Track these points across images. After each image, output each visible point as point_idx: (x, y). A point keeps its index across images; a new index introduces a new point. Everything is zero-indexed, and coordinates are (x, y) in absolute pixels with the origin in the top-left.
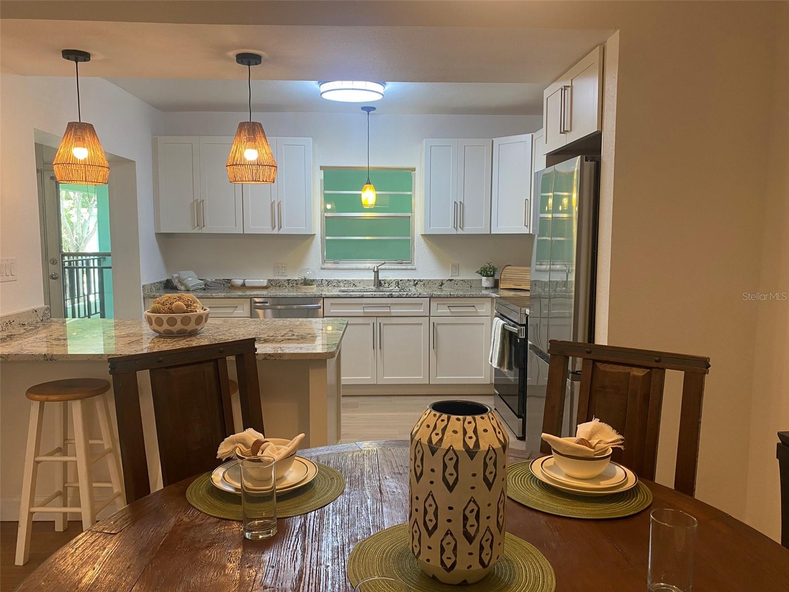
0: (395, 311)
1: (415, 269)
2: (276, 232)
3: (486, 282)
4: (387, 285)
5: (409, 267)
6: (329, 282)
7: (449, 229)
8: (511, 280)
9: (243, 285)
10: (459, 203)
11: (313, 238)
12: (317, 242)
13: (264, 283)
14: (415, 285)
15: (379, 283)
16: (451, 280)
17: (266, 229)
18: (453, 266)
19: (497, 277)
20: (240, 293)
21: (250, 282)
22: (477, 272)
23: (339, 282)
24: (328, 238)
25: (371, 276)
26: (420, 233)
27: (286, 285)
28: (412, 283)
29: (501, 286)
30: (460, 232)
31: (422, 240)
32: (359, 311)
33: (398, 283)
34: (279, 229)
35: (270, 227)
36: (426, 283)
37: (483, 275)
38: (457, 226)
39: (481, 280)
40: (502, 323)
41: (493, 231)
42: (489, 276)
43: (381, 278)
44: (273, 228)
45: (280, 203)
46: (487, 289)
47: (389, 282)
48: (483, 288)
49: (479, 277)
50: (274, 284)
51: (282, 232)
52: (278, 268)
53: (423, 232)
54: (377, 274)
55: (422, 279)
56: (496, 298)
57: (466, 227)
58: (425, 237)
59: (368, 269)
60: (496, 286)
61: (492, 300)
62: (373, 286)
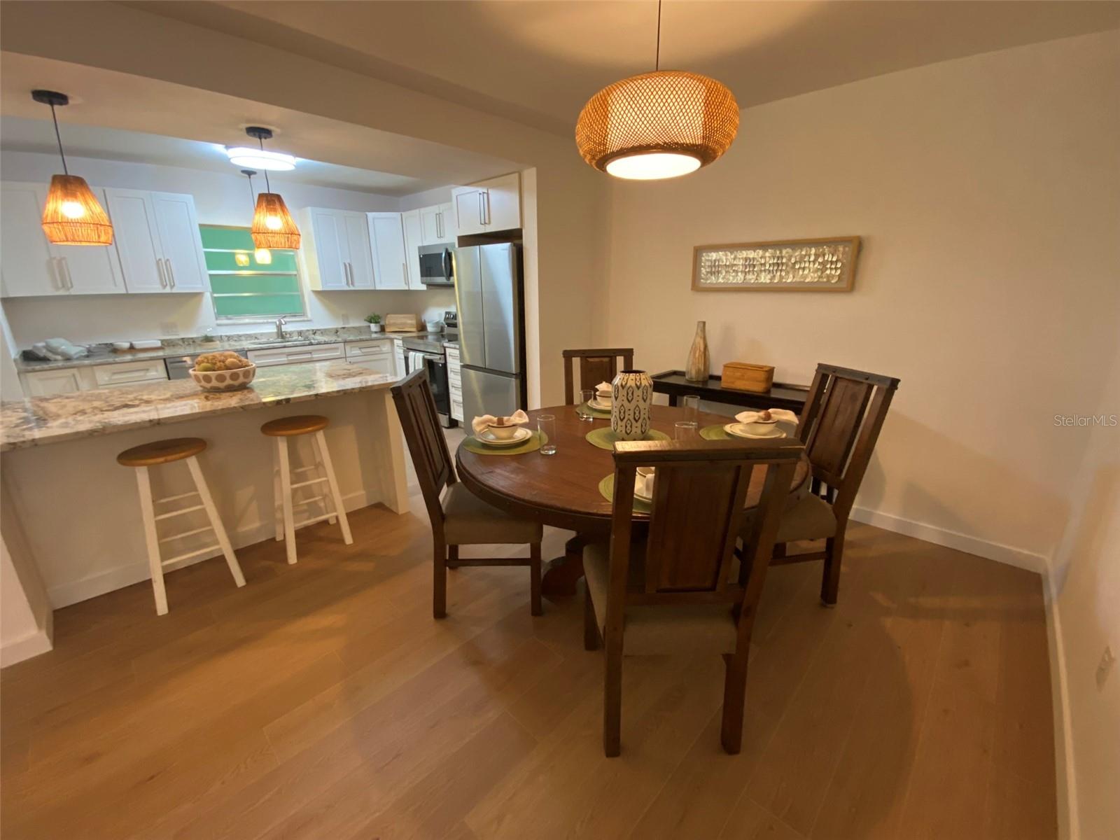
0: (316, 356)
1: (310, 321)
2: (168, 290)
3: (374, 327)
4: (288, 336)
5: (306, 319)
6: (229, 338)
7: (343, 286)
8: (394, 324)
9: (132, 348)
10: (348, 265)
11: (203, 296)
12: (207, 299)
13: (159, 344)
14: (314, 334)
15: (281, 335)
16: (344, 328)
17: (156, 288)
18: (343, 315)
19: (382, 323)
20: (129, 357)
21: (139, 344)
22: (365, 320)
23: (240, 336)
24: (215, 295)
25: (274, 329)
26: (310, 289)
27: (181, 343)
28: (311, 332)
29: (387, 330)
30: (352, 288)
31: (313, 296)
32: (284, 359)
33: (300, 333)
34: (172, 287)
35: (160, 286)
36: (323, 332)
37: (371, 322)
38: (348, 284)
39: (369, 327)
40: (421, 355)
41: (378, 288)
42: (376, 323)
43: (283, 330)
44: (165, 287)
45: (168, 260)
46: (376, 332)
47: (291, 334)
48: (373, 332)
49: (367, 324)
50: (166, 344)
51: (175, 291)
52: (167, 327)
53: (320, 288)
54: (279, 327)
55: (319, 328)
56: (396, 339)
57: (356, 284)
58: (317, 293)
59: (268, 323)
60: (383, 329)
61: (392, 340)
62: (278, 338)
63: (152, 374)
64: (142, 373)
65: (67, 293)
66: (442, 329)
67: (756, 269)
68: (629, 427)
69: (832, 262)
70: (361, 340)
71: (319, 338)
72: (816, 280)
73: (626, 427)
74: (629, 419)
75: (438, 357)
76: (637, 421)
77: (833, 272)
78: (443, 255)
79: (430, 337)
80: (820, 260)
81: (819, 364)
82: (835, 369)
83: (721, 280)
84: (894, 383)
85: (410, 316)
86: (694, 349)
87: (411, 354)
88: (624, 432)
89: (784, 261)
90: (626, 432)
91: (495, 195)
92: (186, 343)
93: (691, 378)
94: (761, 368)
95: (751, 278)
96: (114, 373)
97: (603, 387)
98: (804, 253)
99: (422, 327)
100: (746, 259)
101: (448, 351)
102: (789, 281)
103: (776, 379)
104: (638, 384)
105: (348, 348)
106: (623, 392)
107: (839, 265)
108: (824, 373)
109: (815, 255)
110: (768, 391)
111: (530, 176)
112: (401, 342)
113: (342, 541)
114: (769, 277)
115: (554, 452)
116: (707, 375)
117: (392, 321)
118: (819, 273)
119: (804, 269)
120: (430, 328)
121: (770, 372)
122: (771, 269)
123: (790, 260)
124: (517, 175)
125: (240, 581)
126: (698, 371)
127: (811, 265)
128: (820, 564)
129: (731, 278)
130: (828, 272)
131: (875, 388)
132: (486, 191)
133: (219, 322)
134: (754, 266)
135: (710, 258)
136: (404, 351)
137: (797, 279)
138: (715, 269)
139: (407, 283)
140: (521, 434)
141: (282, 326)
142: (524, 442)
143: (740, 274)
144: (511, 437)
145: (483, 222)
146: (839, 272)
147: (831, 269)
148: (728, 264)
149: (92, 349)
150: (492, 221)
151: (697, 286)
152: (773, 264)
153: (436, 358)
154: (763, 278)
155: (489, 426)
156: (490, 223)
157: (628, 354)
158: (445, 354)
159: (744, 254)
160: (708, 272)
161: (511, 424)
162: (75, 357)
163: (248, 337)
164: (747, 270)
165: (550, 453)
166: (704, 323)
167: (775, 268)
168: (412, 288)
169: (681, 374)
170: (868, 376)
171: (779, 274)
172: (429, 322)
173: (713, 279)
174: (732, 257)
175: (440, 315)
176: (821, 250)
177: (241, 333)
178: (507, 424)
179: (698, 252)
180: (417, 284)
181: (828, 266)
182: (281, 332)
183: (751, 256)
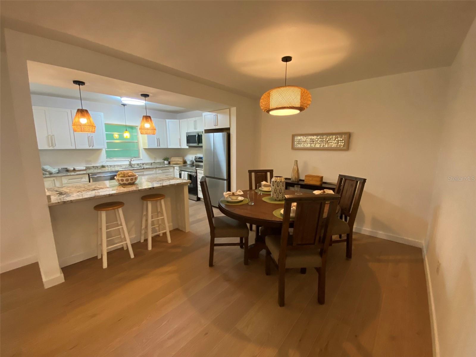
1: (142, 160)
2: (91, 148)
3: (166, 162)
4: (133, 165)
5: (140, 159)
6: (111, 166)
7: (155, 146)
8: (174, 161)
9: (74, 170)
10: (158, 139)
11: (102, 150)
12: (104, 151)
13: (84, 168)
14: (143, 165)
15: (131, 165)
16: (154, 162)
17: (87, 147)
18: (154, 158)
19: (169, 161)
20: (73, 173)
21: (77, 168)
22: (163, 160)
23: (115, 165)
24: (106, 150)
25: (128, 163)
26: (142, 147)
27: (92, 168)
29: (171, 163)
30: (159, 147)
31: (143, 150)
33: (138, 164)
34: (93, 146)
36: (147, 164)
37: (165, 160)
38: (158, 146)
39: (164, 162)
40: (187, 173)
41: (169, 147)
42: (167, 160)
43: (132, 163)
44: (90, 146)
45: (92, 136)
46: (167, 164)
47: (134, 165)
48: (165, 164)
49: (163, 161)
50: (88, 168)
51: (94, 148)
52: (88, 162)
53: (147, 147)
54: (130, 162)
55: (145, 162)
56: (176, 167)
57: (161, 146)
58: (145, 149)
59: (126, 160)
60: (169, 163)
61: (174, 167)
62: (129, 166)
63: (83, 180)
64: (80, 180)
65: (53, 148)
66: (193, 163)
67: (314, 142)
68: (278, 195)
69: (341, 141)
70: (162, 167)
71: (145, 167)
72: (336, 146)
73: (277, 195)
74: (278, 193)
75: (194, 173)
76: (280, 193)
77: (341, 144)
78: (197, 136)
79: (188, 166)
80: (337, 140)
81: (339, 175)
82: (345, 176)
83: (302, 146)
84: (365, 180)
85: (181, 158)
86: (294, 170)
87: (183, 172)
88: (276, 197)
89: (324, 140)
90: (277, 197)
91: (220, 116)
92: (94, 168)
93: (293, 180)
94: (318, 177)
95: (313, 145)
96: (69, 179)
97: (264, 183)
98: (331, 137)
99: (185, 162)
100: (311, 139)
101: (198, 171)
102: (326, 146)
103: (324, 181)
104: (281, 181)
105: (157, 170)
106: (275, 184)
107: (343, 141)
108: (341, 177)
109: (335, 138)
110: (321, 185)
111: (234, 110)
112: (178, 168)
113: (167, 242)
114: (319, 145)
115: (253, 204)
116: (299, 179)
117: (173, 160)
118: (337, 144)
119: (331, 142)
120: (188, 163)
121: (322, 178)
122: (320, 142)
123: (326, 140)
124: (229, 109)
125: (132, 256)
126: (295, 178)
127: (334, 141)
128: (345, 243)
129: (306, 145)
130: (340, 144)
131: (359, 182)
132: (216, 114)
133: (107, 160)
134: (314, 141)
135: (298, 139)
136: (179, 171)
137: (329, 146)
138: (299, 142)
139: (180, 146)
140: (240, 198)
141: (132, 161)
142: (241, 201)
143: (309, 144)
144: (237, 199)
145: (215, 125)
146: (343, 144)
147: (341, 143)
148: (304, 140)
149: (60, 170)
150: (218, 124)
151: (293, 148)
152: (321, 141)
153: (193, 174)
154: (317, 146)
155: (230, 195)
156: (217, 125)
157: (271, 172)
158: (197, 172)
159: (310, 137)
160: (297, 143)
161: (237, 194)
162: (54, 173)
163: (118, 166)
164: (311, 143)
165: (252, 204)
166: (297, 161)
167: (321, 142)
168: (182, 148)
169: (290, 179)
170: (356, 178)
171: (322, 144)
172: (188, 160)
173: (299, 146)
174: (306, 138)
175: (192, 157)
176: (337, 136)
177: (115, 164)
178: (235, 195)
179: (293, 136)
180: (185, 145)
181: (340, 142)
182: (131, 164)
183: (313, 138)
